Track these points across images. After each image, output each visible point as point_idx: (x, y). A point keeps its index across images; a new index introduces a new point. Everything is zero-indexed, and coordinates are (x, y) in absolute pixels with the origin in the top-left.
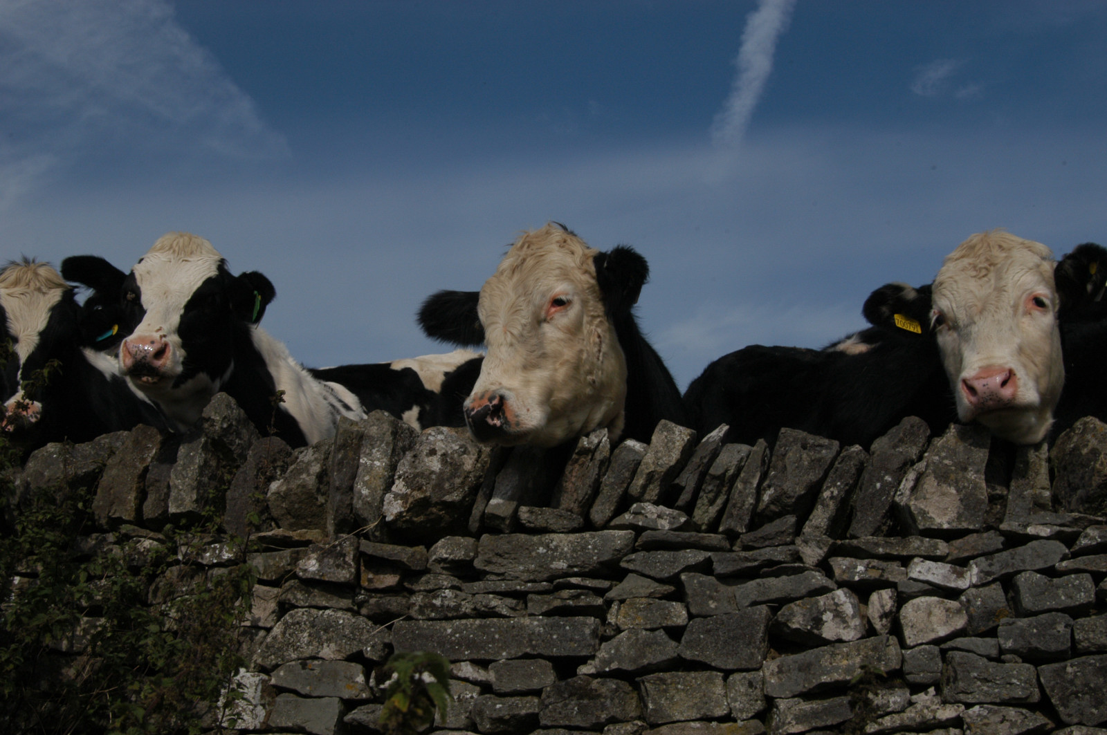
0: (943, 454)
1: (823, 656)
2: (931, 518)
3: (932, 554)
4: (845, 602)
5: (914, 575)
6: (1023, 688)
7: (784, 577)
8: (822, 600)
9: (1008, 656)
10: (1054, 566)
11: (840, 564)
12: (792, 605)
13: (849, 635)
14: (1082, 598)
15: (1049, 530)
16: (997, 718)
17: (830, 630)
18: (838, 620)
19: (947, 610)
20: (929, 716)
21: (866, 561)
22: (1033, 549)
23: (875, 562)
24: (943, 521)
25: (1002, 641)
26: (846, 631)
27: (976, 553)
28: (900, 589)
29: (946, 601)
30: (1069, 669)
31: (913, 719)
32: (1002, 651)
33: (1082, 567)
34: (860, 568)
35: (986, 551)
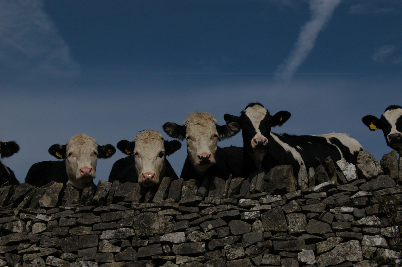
0: (50, 189)
1: (12, 236)
2: (43, 204)
3: (42, 213)
4: (20, 224)
5: (37, 217)
6: (55, 243)
7: (7, 217)
8: (14, 223)
9: (54, 237)
10: (68, 216)
11: (22, 215)
12: (7, 224)
13: (19, 231)
14: (72, 223)
15: (70, 208)
16: (47, 250)
17: (14, 230)
18: (17, 228)
19: (42, 226)
20: (32, 249)
21: (27, 214)
22: (65, 212)
23: (29, 214)
24: (46, 205)
25: (53, 233)
26: (19, 230)
27: (52, 213)
28: (34, 221)
29: (42, 223)
30: (66, 239)
31: (29, 250)
32: (53, 235)
33: (74, 216)
34: (25, 216)
35: (55, 212)
